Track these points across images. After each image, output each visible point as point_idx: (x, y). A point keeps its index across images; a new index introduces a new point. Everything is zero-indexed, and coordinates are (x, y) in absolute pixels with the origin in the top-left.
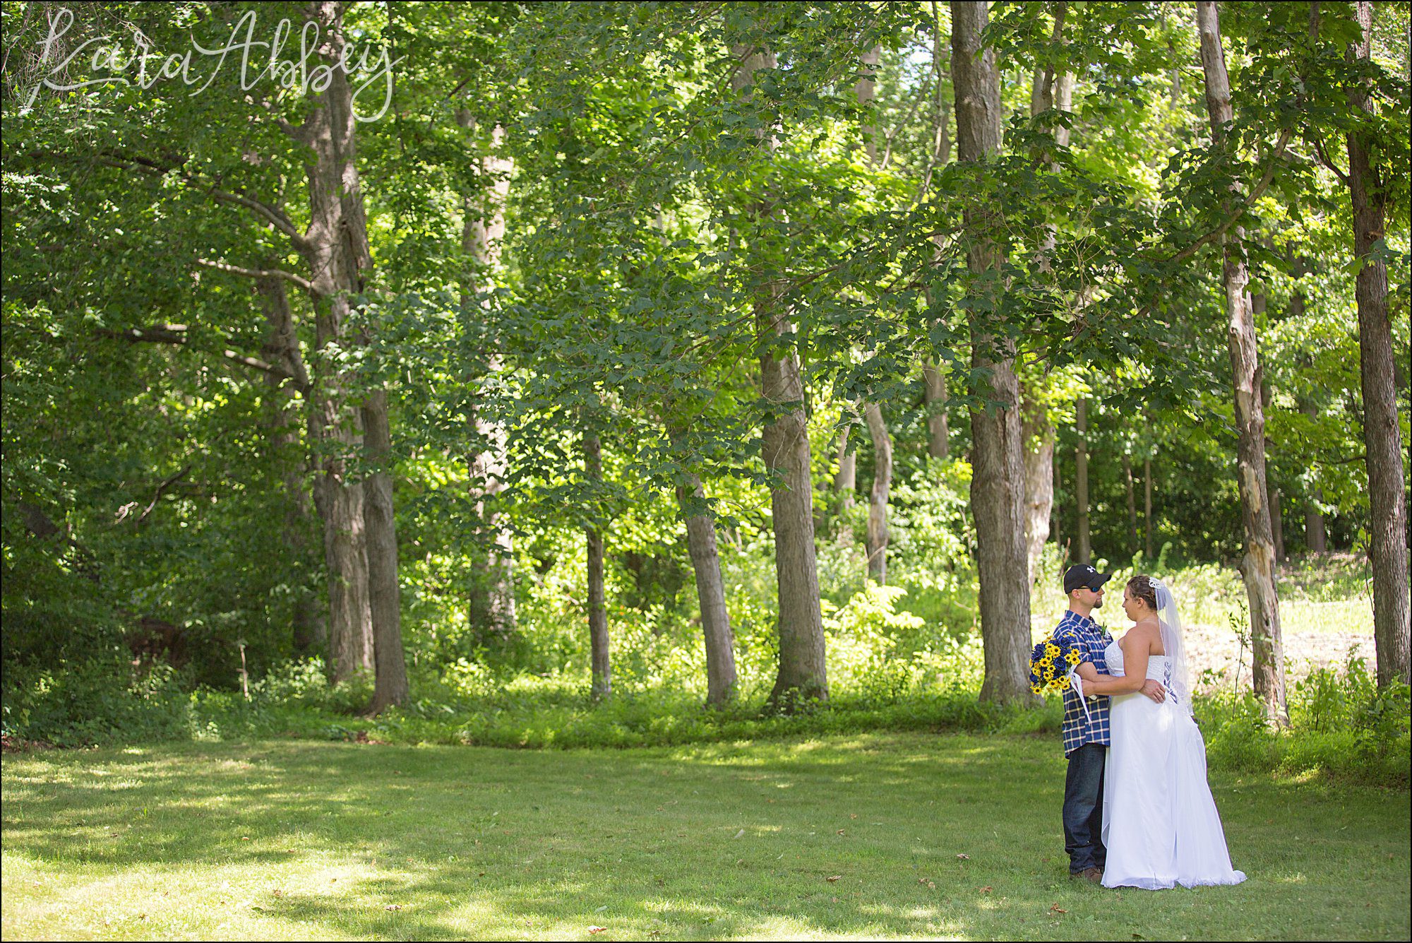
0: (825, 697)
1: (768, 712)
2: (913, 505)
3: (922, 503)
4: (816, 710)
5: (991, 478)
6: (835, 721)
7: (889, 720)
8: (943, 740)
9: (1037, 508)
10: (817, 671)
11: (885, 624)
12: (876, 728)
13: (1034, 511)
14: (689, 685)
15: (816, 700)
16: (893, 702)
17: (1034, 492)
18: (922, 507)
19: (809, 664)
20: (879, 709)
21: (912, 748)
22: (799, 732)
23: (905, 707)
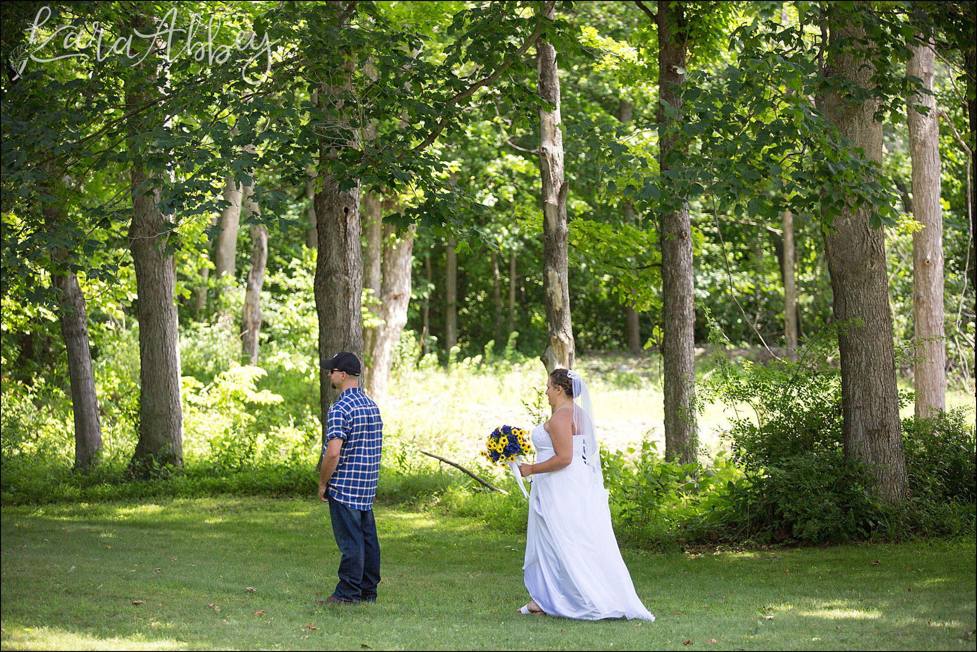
0: (180, 464)
1: (127, 475)
2: (289, 291)
3: (298, 290)
4: (170, 475)
5: (332, 272)
6: (186, 486)
7: (235, 486)
8: (278, 504)
9: (396, 298)
10: (173, 440)
11: (247, 401)
12: (223, 492)
13: (393, 301)
14: (62, 452)
15: (171, 466)
16: (240, 470)
17: (394, 284)
18: (298, 294)
19: (166, 434)
20: (227, 475)
21: (252, 510)
22: (154, 495)
23: (250, 474)
